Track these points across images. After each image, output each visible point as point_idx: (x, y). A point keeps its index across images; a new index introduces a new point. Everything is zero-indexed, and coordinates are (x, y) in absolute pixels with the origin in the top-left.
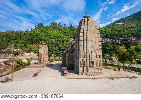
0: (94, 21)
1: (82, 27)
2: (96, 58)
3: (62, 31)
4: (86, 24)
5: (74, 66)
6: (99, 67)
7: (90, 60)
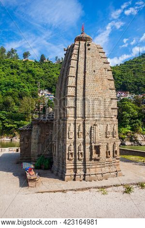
0: (101, 50)
1: (73, 63)
2: (105, 139)
3: (18, 69)
4: (82, 55)
5: (52, 158)
6: (111, 159)
7: (91, 143)
